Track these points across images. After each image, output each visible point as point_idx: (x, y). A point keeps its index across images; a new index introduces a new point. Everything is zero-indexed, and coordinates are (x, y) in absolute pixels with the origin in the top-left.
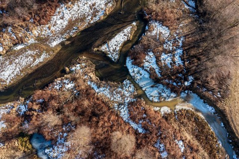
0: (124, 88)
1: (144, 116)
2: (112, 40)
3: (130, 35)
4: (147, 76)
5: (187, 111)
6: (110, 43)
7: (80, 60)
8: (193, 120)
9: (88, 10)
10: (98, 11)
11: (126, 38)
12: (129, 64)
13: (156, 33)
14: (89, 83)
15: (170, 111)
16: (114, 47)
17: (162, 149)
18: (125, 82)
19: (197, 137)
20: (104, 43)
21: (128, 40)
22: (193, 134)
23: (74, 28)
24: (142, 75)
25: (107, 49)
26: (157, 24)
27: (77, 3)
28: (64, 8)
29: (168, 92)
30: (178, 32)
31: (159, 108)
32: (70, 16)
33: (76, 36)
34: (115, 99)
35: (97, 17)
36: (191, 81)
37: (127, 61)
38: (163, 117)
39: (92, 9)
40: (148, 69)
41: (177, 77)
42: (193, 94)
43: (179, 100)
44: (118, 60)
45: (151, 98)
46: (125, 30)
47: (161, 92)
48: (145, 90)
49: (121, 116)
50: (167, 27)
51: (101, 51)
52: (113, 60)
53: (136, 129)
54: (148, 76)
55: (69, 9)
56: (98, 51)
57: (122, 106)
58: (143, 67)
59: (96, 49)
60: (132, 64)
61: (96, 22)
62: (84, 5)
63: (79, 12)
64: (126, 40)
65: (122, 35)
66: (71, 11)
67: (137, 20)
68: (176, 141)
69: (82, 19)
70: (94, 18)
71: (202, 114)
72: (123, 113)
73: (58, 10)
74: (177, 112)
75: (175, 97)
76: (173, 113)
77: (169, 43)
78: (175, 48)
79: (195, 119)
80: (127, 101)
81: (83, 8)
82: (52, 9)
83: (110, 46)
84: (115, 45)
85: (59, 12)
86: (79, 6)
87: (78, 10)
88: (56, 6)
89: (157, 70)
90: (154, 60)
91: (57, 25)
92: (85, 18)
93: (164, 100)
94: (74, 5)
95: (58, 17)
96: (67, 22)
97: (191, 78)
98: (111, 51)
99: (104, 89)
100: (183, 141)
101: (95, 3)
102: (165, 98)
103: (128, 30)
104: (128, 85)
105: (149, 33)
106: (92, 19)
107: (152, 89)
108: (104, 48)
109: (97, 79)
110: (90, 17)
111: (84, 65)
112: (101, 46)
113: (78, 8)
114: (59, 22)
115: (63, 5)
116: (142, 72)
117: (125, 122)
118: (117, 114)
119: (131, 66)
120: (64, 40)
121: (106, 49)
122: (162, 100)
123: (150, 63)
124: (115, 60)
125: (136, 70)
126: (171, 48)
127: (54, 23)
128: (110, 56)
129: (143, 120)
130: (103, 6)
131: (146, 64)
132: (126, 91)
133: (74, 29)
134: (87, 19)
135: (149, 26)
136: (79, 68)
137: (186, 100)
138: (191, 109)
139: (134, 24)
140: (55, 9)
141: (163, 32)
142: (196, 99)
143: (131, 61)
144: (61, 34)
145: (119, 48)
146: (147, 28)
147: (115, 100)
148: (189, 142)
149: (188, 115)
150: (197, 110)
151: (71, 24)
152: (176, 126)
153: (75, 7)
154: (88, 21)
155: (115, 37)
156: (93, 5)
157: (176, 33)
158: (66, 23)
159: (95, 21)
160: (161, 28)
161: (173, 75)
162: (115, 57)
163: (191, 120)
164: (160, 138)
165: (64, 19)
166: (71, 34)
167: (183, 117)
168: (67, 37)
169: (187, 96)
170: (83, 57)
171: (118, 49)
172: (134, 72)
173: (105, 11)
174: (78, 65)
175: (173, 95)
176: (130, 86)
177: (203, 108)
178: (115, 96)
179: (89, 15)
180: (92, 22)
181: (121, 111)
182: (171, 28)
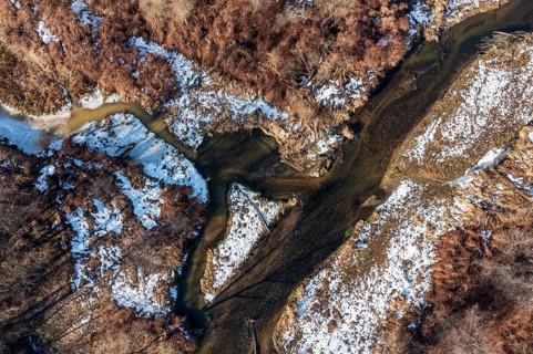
0: (197, 126)
1: (137, 74)
2: (256, 235)
3: (215, 262)
4: (150, 168)
5: (42, 111)
6: (261, 229)
7: (323, 164)
8: (27, 94)
9: (345, 305)
10: (316, 308)
11: (222, 252)
12: (200, 186)
13: (145, 283)
14: (285, 115)
15: (83, 101)
16: (247, 220)
17: (85, 15)
18: (200, 139)
19: (13, 60)
20: (275, 225)
21: (216, 246)
22: (24, 64)
23: (365, 246)
24: (160, 167)
25: (262, 210)
26: (150, 309)
27: (379, 321)
28: (412, 293)
29: (94, 142)
30: (91, 300)
31: (107, 101)
32: (386, 277)
33: (354, 225)
34: (212, 95)
35: (313, 291)
36: (40, 179)
37: (205, 192)
38: (95, 84)
39: (335, 310)
40: (148, 183)
41: (74, 179)
42: (35, 152)
43: (64, 132)
44: (228, 189)
45: (131, 118)
46: (229, 272)
47: (110, 139)
48: (147, 133)
49: (189, 63)
50: (121, 308)
51: (276, 201)
52: (241, 187)
53: (151, 43)
54: (146, 168)
55: (395, 295)
56: (286, 201)
57: (192, 83)
58: (162, 185)
59: (293, 203)
60: (190, 187)
61: (311, 277)
62: (359, 318)
63: (367, 294)
64: (221, 246)
65: (234, 258)
66: (390, 291)
67: (205, 308)
68: (57, 40)
69: (352, 275)
70: (320, 286)
71: (8, 113)
72: (186, 68)
73: (426, 286)
74: (66, 103)
75: (76, 135)
76: (75, 99)
77: (109, 264)
78: (93, 255)
79: (23, 97)
80: (185, 96)
81: (360, 307)
82: (443, 281)
83: (257, 220)
84: (245, 225)
85: (420, 279)
86: (373, 310)
87: (370, 298)
88: (434, 293)
89: (127, 185)
90: (138, 210)
91: (413, 240)
92: (346, 281)
93: (99, 121)
94: (388, 311)
95: (418, 265)
96: (390, 256)
97: (42, 185)
98: (251, 208)
99: (245, 112)
100: (43, 43)
101: (330, 331)
102: (98, 127)
103: (221, 274)
104: (189, 135)
105: (164, 277)
106: (326, 283)
107: (132, 141)
108: (272, 211)
109: (268, 130)
110: (333, 285)
111: (311, 156)
112: (280, 214)
113: (374, 304)
114: (412, 251)
115: (417, 304)
116: (163, 175)
117: (179, 52)
118: (200, 63)
119: (192, 181)
120: (381, 207)
121: (267, 210)
122: (104, 121)
123: (148, 200)
124: (237, 188)
125: (179, 176)
126: (102, 251)
127: (424, 244)
128: (252, 195)
129: (139, 64)
130: (307, 328)
131: (155, 193)
132: (191, 120)
133: (365, 242)
134: (338, 280)
135: (168, 297)
136: (320, 144)
137: (49, 135)
138: (35, 117)
139: (210, 297)
140: (434, 285)
141: (128, 289)
142: (26, 144)
143: (195, 195)
144: (396, 220)
145: (234, 219)
146: (174, 293)
147: (213, 92)
148: (29, 46)
149: (39, 103)
150: (21, 118)
151: (376, 254)
152: (63, 71)
153: (380, 304)
154: (333, 274)
155: (250, 246)
156: (334, 323)
157: (95, 295)
158: (392, 253)
159: (316, 279)
160: (136, 299)
161: (86, 181)
162: (240, 195)
163: (32, 92)
164: (93, 36)
165: (399, 264)
166: (368, 228)
167: (51, 95)
168: (375, 214)
169: (48, 144)
170: (317, 175)
171: (236, 218)
172: (184, 169)
173: (296, 315)
174: (324, 150)
175: (80, 139)
176: (186, 133)
177: (8, 127)
178: (215, 101)
179: (338, 292)
180: (323, 274)
181: (192, 73)
182: (110, 307)
